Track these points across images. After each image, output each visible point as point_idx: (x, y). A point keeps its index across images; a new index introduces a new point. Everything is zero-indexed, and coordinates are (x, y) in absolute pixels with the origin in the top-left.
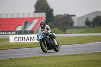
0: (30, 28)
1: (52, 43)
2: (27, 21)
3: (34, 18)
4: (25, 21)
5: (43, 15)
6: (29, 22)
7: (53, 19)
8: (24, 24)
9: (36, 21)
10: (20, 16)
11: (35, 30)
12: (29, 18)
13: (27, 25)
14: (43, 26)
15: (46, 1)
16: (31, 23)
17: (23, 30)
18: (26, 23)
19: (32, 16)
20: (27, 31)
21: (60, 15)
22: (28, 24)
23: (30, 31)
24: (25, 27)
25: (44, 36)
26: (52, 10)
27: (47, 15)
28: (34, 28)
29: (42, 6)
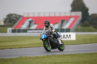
0: (66, 26)
1: (56, 42)
2: (64, 19)
3: (70, 17)
4: (62, 19)
5: (79, 14)
6: (66, 21)
7: (88, 17)
8: (60, 22)
9: (72, 20)
10: (57, 15)
11: (71, 28)
12: (66, 17)
13: (63, 24)
14: (47, 25)
15: (82, 1)
16: (67, 22)
17: (60, 28)
18: (63, 22)
19: (68, 15)
20: (64, 29)
21: (95, 14)
22: (65, 22)
23: (66, 29)
24: (62, 25)
25: (47, 35)
26: (87, 10)
27: (82, 14)
28: (70, 26)
29: (78, 5)
